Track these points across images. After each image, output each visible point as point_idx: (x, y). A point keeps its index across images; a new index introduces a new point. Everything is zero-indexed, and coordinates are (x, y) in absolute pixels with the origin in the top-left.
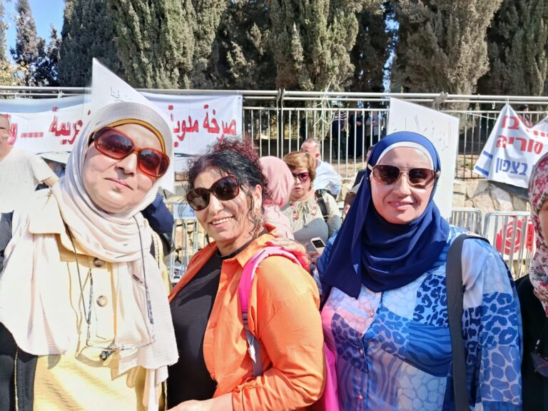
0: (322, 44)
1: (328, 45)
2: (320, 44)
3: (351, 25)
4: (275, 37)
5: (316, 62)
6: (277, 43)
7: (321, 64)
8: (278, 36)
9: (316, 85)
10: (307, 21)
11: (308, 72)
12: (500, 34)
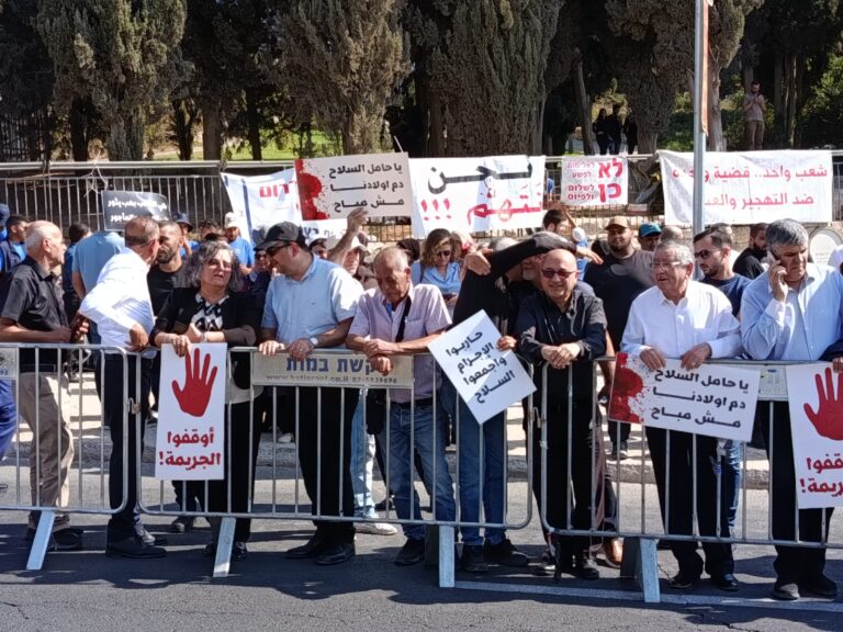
0: (125, 43)
1: (136, 43)
2: (121, 43)
3: (170, 11)
4: (48, 21)
5: (117, 70)
6: (51, 31)
7: (126, 71)
8: (52, 21)
9: (122, 102)
10: (98, 9)
11: (106, 84)
12: (436, 8)
